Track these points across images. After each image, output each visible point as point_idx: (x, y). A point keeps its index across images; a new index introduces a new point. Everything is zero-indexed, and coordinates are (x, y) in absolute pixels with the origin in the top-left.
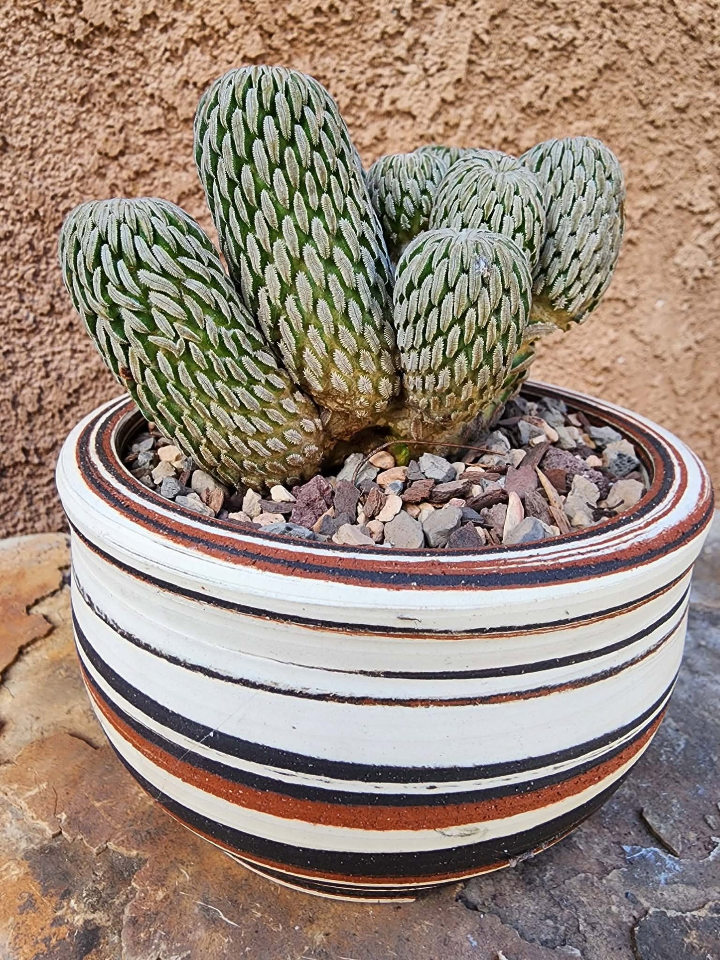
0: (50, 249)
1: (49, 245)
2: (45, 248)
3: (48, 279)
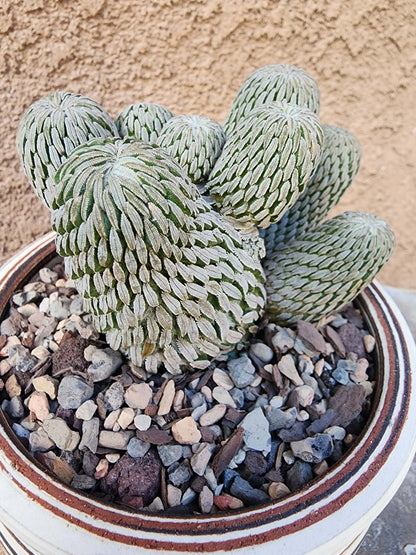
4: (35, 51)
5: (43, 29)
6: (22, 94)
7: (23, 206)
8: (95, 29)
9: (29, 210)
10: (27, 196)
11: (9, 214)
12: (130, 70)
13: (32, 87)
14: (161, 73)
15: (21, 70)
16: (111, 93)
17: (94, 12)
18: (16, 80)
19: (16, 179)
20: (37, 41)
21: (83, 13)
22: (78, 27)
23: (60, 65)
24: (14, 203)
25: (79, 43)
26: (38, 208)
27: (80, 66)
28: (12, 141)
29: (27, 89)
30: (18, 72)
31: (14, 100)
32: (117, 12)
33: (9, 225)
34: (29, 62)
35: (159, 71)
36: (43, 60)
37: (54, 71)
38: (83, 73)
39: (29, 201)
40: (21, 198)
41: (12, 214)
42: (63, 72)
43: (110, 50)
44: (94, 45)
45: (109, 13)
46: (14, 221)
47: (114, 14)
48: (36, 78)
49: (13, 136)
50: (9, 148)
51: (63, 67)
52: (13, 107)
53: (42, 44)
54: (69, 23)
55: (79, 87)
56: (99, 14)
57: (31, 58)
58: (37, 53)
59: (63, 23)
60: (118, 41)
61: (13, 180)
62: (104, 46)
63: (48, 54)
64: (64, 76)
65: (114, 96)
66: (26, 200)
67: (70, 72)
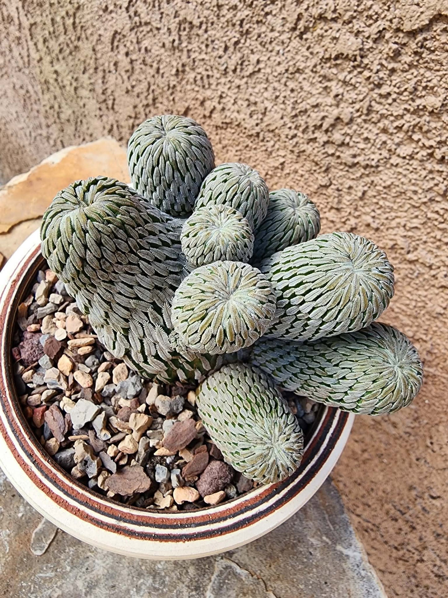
0: (251, 32)
1: (251, 30)
2: (247, 30)
3: (242, 50)
4: (326, 27)
5: (346, 11)
6: (293, 58)
7: (239, 143)
8: (395, 46)
9: (240, 150)
10: (246, 140)
11: (229, 140)
12: (402, 116)
13: (304, 59)
14: (431, 147)
15: (305, 36)
16: (365, 121)
17: (407, 27)
18: (295, 43)
19: (246, 121)
20: (334, 20)
21: (395, 21)
22: (380, 32)
23: (337, 58)
24: (235, 136)
25: (370, 50)
26: (248, 156)
27: (355, 72)
28: (262, 91)
29: (298, 57)
30: (301, 36)
31: (284, 58)
32: (437, 44)
33: (223, 148)
34: (315, 34)
35: (433, 143)
36: (326, 41)
37: (329, 59)
38: (353, 81)
39: (245, 145)
40: (242, 137)
41: (230, 142)
42: (336, 65)
43: (396, 79)
44: (384, 62)
45: (425, 39)
46: (228, 148)
47: (429, 44)
48: (312, 53)
49: (265, 86)
50: (257, 93)
51: (338, 62)
52: (279, 63)
53: (335, 26)
54: (376, 21)
55: (341, 91)
56: (413, 34)
57: (319, 31)
58: (326, 31)
59: (370, 17)
60: (413, 77)
61: (244, 120)
62: (393, 71)
63: (335, 38)
64: (334, 71)
65: (366, 126)
66: (244, 142)
67: (343, 70)
